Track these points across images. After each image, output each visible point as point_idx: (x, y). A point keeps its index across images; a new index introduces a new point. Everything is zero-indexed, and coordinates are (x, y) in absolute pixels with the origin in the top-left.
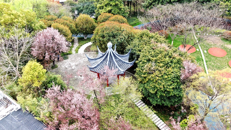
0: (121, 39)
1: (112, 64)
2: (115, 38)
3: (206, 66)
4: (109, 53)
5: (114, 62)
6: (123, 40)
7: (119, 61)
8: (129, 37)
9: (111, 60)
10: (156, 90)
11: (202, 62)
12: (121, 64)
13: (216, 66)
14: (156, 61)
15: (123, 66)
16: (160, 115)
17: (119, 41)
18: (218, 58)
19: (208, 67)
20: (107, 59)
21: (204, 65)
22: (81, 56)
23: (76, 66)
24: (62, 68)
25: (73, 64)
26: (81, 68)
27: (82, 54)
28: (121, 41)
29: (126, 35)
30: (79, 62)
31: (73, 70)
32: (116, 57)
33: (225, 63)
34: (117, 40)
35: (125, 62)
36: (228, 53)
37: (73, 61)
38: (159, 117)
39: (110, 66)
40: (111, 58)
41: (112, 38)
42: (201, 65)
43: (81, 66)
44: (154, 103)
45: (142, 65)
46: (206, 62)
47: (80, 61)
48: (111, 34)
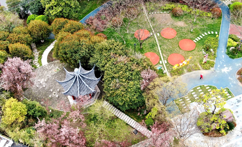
0: (83, 53)
1: (82, 85)
2: (77, 53)
3: (160, 51)
4: (78, 77)
5: (83, 83)
6: (84, 54)
7: (87, 80)
8: (89, 49)
9: (80, 82)
10: (123, 102)
11: (156, 48)
12: (90, 82)
13: (169, 50)
14: (119, 77)
15: (92, 83)
16: (130, 114)
17: (81, 55)
18: (170, 40)
19: (162, 53)
20: (77, 82)
21: (159, 51)
22: (47, 69)
23: (46, 82)
24: (33, 88)
25: (42, 81)
26: (51, 84)
27: (46, 66)
28: (83, 55)
29: (86, 49)
30: (48, 77)
31: (44, 88)
32: (84, 77)
33: (176, 45)
34: (80, 55)
35: (92, 80)
36: (178, 32)
37: (41, 77)
38: (130, 117)
39: (81, 87)
40: (80, 81)
41: (74, 54)
42: (156, 51)
43: (51, 81)
44: (124, 109)
45: (108, 83)
46: (160, 46)
47: (47, 75)
48: (72, 51)
